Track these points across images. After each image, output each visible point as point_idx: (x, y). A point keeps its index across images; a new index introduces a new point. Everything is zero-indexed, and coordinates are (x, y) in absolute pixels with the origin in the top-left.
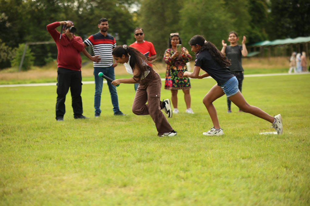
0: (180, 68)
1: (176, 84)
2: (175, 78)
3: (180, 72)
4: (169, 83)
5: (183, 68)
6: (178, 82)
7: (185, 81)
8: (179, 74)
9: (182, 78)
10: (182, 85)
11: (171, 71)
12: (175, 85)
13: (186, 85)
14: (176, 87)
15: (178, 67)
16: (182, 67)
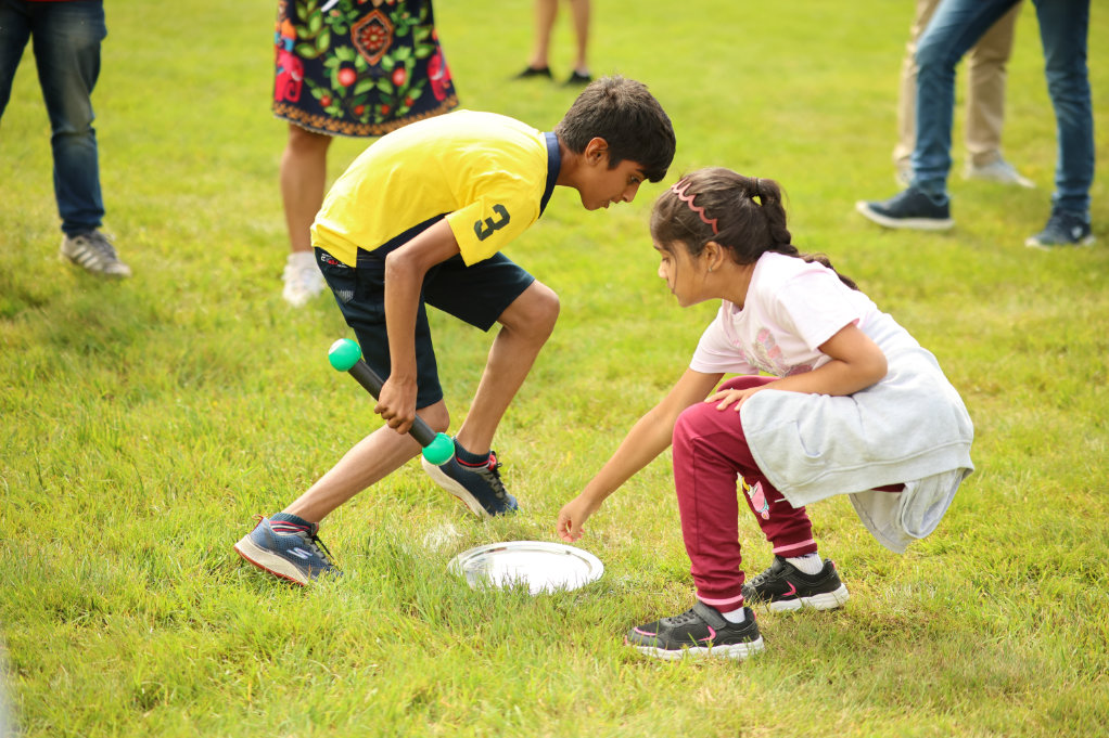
1: (335, 94)
6: (351, 88)
7: (398, 77)
8: (362, 31)
9: (379, 64)
10: (378, 109)
12: (330, 104)
14: (336, 118)
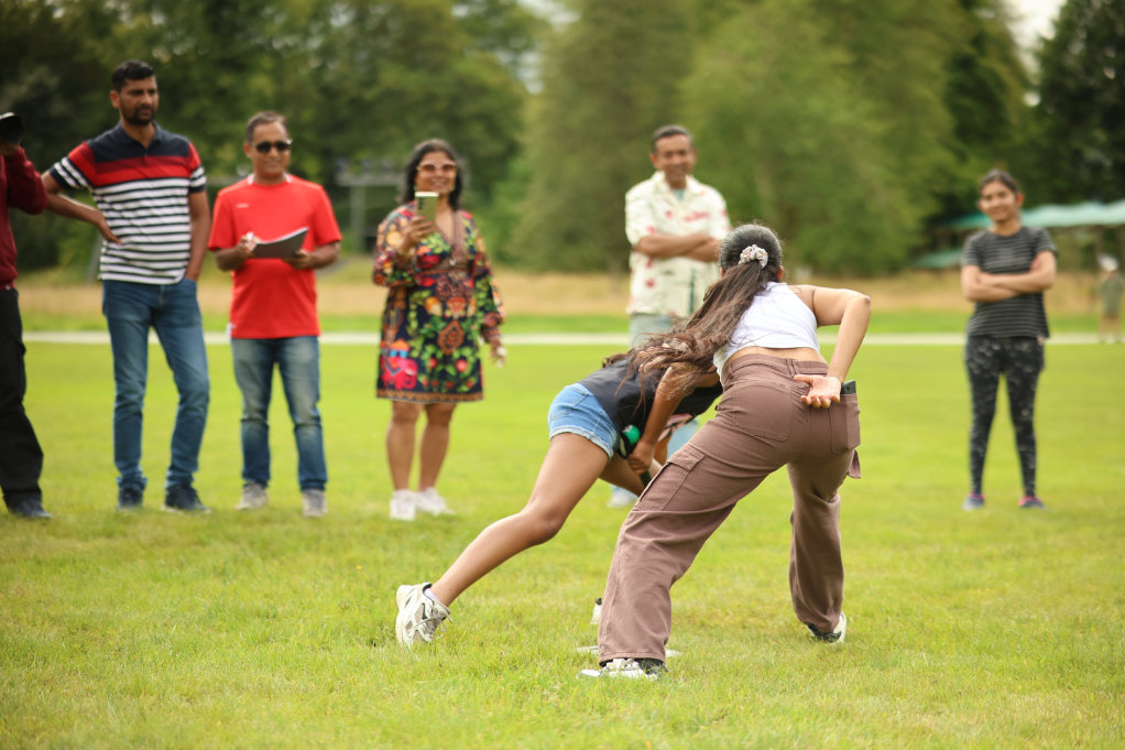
0: (456, 308)
2: (423, 350)
3: (450, 328)
4: (394, 370)
5: (466, 309)
7: (461, 366)
8: (446, 336)
9: (451, 355)
10: (445, 383)
11: (413, 315)
13: (459, 385)
15: (450, 305)
16: (463, 305)
